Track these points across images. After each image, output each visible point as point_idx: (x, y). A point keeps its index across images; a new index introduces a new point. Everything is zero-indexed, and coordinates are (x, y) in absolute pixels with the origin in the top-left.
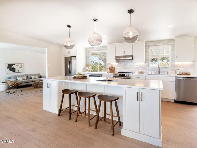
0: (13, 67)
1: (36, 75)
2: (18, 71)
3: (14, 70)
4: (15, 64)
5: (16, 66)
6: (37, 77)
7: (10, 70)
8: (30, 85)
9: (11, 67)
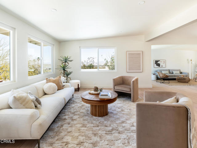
0: (158, 63)
1: (177, 70)
2: (162, 66)
3: (159, 65)
4: (159, 61)
5: (161, 62)
6: (178, 72)
7: (157, 65)
8: (175, 79)
9: (157, 63)
